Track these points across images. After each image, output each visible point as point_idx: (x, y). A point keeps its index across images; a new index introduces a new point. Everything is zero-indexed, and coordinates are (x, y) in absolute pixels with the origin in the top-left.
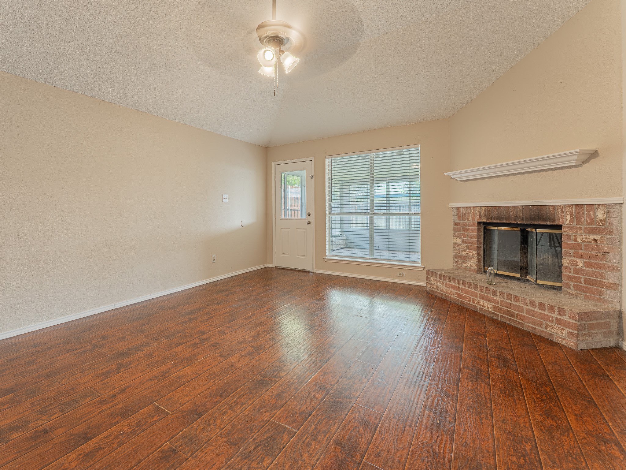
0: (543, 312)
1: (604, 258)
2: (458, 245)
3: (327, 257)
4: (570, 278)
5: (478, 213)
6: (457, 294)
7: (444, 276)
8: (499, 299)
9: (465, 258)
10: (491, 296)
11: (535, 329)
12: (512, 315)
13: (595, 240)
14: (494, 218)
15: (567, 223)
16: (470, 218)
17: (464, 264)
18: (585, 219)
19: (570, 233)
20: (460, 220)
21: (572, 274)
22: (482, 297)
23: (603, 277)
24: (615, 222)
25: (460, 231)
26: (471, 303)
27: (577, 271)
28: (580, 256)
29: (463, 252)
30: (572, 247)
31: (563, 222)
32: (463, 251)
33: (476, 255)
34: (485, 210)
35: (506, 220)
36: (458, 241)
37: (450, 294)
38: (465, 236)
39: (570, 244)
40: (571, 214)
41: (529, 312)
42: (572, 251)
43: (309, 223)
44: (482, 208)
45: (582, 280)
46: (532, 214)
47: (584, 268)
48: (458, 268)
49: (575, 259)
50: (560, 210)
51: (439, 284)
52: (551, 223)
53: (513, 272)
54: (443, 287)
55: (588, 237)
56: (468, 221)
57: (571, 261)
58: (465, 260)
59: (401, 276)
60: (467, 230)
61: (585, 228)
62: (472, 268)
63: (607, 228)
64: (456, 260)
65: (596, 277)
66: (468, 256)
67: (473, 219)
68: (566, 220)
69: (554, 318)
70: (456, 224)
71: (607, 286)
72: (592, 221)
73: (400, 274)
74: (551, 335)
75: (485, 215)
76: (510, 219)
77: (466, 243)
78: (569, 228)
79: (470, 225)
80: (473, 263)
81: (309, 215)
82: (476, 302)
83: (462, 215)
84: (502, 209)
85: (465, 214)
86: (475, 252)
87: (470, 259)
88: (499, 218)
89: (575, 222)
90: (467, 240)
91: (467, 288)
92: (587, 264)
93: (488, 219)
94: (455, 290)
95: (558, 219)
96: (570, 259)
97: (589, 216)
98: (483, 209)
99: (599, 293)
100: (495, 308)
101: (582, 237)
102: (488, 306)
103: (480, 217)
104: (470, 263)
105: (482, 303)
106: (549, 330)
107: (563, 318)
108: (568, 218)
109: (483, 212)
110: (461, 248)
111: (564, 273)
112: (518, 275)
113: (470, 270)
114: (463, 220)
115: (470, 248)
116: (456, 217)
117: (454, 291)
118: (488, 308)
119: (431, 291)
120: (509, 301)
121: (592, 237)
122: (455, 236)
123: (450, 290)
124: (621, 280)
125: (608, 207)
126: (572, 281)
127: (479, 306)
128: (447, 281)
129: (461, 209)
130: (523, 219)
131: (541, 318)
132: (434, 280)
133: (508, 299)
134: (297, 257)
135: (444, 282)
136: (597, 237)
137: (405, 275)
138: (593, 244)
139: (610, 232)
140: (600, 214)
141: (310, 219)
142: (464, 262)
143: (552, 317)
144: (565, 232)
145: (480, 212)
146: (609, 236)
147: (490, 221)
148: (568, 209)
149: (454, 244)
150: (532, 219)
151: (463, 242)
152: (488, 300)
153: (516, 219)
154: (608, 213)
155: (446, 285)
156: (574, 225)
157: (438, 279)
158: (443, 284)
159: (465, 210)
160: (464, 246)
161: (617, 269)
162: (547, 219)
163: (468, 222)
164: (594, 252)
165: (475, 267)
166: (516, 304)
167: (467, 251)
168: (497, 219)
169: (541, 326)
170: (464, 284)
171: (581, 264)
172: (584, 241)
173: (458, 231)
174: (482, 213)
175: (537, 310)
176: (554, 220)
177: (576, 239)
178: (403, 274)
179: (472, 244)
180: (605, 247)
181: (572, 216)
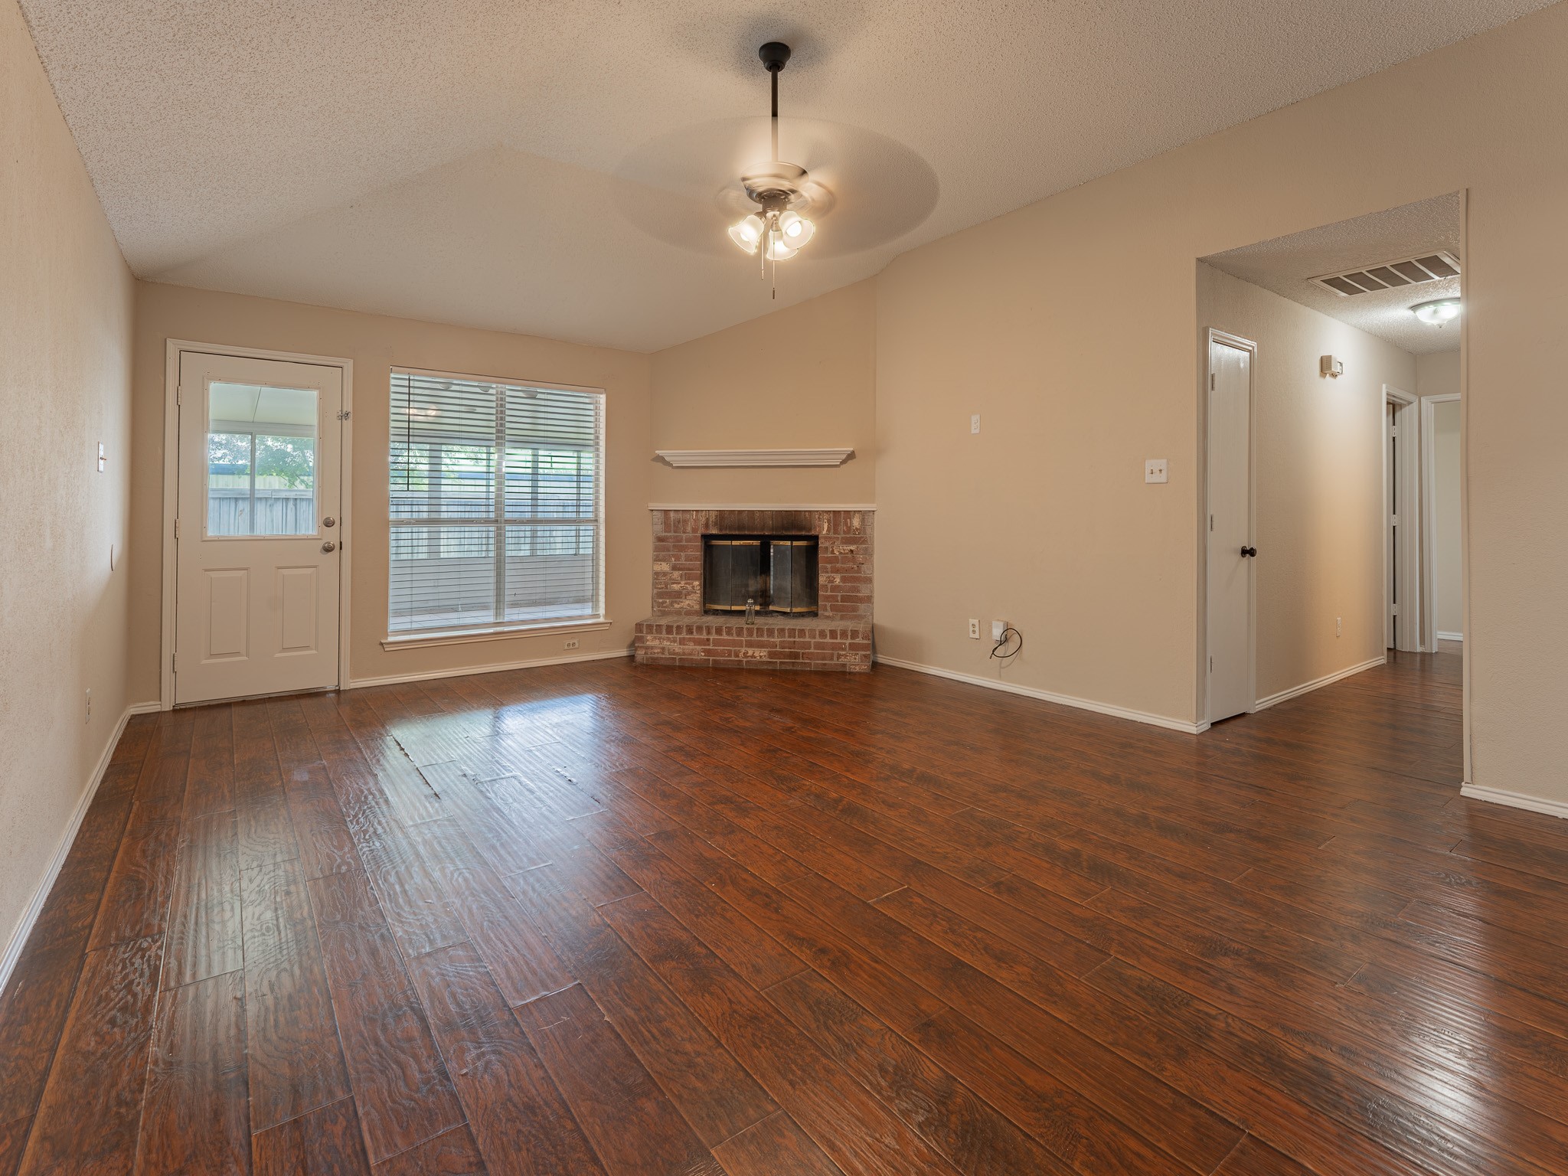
0: (835, 641)
1: (859, 571)
2: (665, 574)
3: (391, 639)
4: (827, 598)
5: (703, 520)
6: (705, 651)
7: (678, 626)
8: (776, 640)
9: (678, 595)
10: (765, 638)
11: (825, 664)
12: (796, 656)
13: (852, 551)
15: (824, 532)
16: (689, 529)
17: (676, 606)
18: (842, 528)
19: (827, 544)
20: (670, 532)
21: (829, 593)
22: (750, 644)
23: (858, 591)
24: (868, 531)
25: (669, 551)
26: (733, 658)
27: (835, 588)
28: (837, 571)
29: (674, 585)
30: (829, 561)
31: (820, 532)
32: (674, 583)
33: (699, 588)
34: (716, 516)
35: (749, 530)
36: (665, 567)
37: (690, 654)
38: (678, 558)
39: (826, 557)
40: (829, 521)
41: (818, 646)
42: (829, 566)
43: (328, 549)
44: (711, 512)
45: (839, 598)
46: (785, 522)
47: (841, 584)
48: (664, 614)
49: (832, 575)
50: (817, 516)
51: (666, 643)
52: (807, 534)
54: (677, 648)
55: (845, 548)
56: (684, 533)
57: (829, 577)
58: (679, 598)
59: (572, 648)
60: (682, 548)
61: (842, 538)
62: (692, 609)
63: (862, 537)
64: (661, 601)
65: (852, 592)
66: (684, 591)
67: (694, 530)
68: (823, 530)
69: (847, 645)
70: (660, 539)
71: (861, 600)
72: (849, 528)
73: (569, 645)
74: (844, 665)
75: (716, 524)
77: (679, 569)
78: (825, 538)
79: (688, 540)
80: (693, 600)
81: (328, 524)
82: (741, 655)
83: (672, 523)
84: (745, 515)
85: (679, 522)
86: (697, 583)
87: (688, 594)
88: (739, 528)
89: (832, 531)
90: (682, 564)
91: (725, 637)
92: (844, 579)
93: (721, 530)
94: (700, 644)
95: (815, 528)
96: (827, 575)
97: (846, 524)
98: (713, 514)
99: (855, 609)
100: (771, 655)
101: (840, 549)
102: (760, 654)
103: (707, 526)
104: (687, 602)
105: (750, 653)
106: (842, 660)
107: (857, 641)
108: (826, 526)
109: (712, 518)
110: (671, 579)
111: (821, 593)
113: (688, 613)
114: (675, 532)
115: (689, 578)
116: (659, 528)
117: (699, 648)
118: (761, 657)
119: (647, 659)
120: (792, 639)
121: (849, 548)
122: (657, 559)
123: (691, 647)
124: (872, 591)
125: (864, 515)
126: (829, 601)
127: (745, 660)
128: (684, 635)
129: (672, 514)
130: (773, 529)
131: (833, 649)
132: (655, 638)
133: (790, 637)
134: (278, 655)
135: (678, 637)
136: (852, 548)
137: (577, 646)
138: (850, 555)
139: (865, 542)
140: (856, 522)
141: (332, 536)
142: (676, 602)
143: (845, 644)
144: (822, 544)
145: (708, 519)
146: (864, 546)
147: (724, 532)
148: (826, 516)
149: (657, 574)
150: (784, 528)
151: (674, 568)
152: (761, 645)
154: (863, 521)
155: (682, 642)
156: (831, 535)
157: (664, 635)
158: (675, 641)
159: (680, 515)
160: (676, 574)
161: (869, 580)
162: (801, 528)
163: (684, 535)
164: (850, 565)
165: (697, 607)
166: (802, 640)
167: (683, 582)
168: (735, 530)
169: (832, 659)
171: (838, 580)
172: (841, 553)
173: (664, 551)
174: (711, 520)
175: (828, 640)
176: (810, 530)
177: (833, 550)
178: (574, 644)
179: (693, 570)
180: (860, 558)
181: (829, 524)
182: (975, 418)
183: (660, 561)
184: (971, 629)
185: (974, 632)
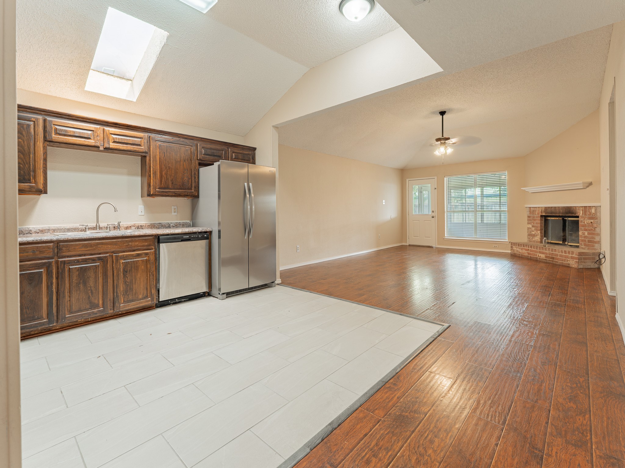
0: (566, 255)
1: (595, 230)
2: (530, 228)
3: (446, 238)
4: (582, 240)
5: (540, 210)
6: (528, 253)
7: (521, 244)
8: (547, 252)
9: (534, 236)
10: (544, 251)
11: (563, 263)
12: (553, 258)
13: (591, 222)
14: (549, 213)
15: (581, 215)
16: (537, 213)
17: (533, 239)
18: (588, 213)
19: (582, 219)
20: (531, 214)
21: (583, 239)
22: (540, 253)
23: (594, 239)
24: (598, 214)
25: (531, 221)
26: (535, 256)
27: (585, 237)
28: (586, 230)
29: (533, 232)
30: (583, 226)
31: (579, 215)
32: (532, 232)
33: (540, 233)
35: (554, 214)
36: (530, 226)
37: (524, 254)
38: (534, 224)
39: (582, 225)
40: (582, 210)
41: (561, 256)
42: (583, 228)
43: (433, 217)
45: (587, 241)
46: (567, 210)
47: (588, 235)
48: (530, 241)
49: (584, 232)
50: (578, 208)
52: (575, 215)
53: (559, 241)
54: (520, 251)
55: (589, 221)
56: (535, 215)
57: (583, 232)
59: (495, 247)
60: (535, 220)
61: (588, 217)
63: (596, 217)
64: (529, 237)
65: (592, 239)
66: (535, 234)
67: (538, 214)
68: (580, 213)
69: (570, 257)
70: (529, 217)
71: (595, 242)
72: (590, 213)
73: (494, 246)
74: (569, 264)
76: (556, 213)
78: (581, 217)
79: (537, 217)
80: (538, 238)
81: (433, 211)
82: (537, 256)
83: (532, 211)
84: (553, 208)
85: (534, 211)
86: (539, 232)
87: (537, 235)
88: (551, 213)
89: (584, 214)
91: (533, 249)
92: (589, 234)
93: (546, 214)
94: (526, 251)
96: (582, 231)
97: (589, 211)
98: (543, 208)
99: (593, 246)
100: (546, 257)
101: (587, 221)
102: (543, 256)
103: (542, 212)
104: (536, 238)
105: (540, 256)
106: (568, 262)
107: (573, 256)
108: (581, 212)
109: (543, 210)
110: (532, 230)
111: (580, 238)
112: (561, 242)
113: (537, 242)
114: (533, 214)
115: (537, 230)
116: (528, 213)
118: (543, 257)
119: (513, 253)
120: (552, 252)
121: (590, 221)
122: (528, 223)
123: (524, 251)
124: (600, 239)
125: (596, 207)
126: (583, 242)
127: (538, 257)
128: (522, 247)
129: (532, 208)
130: (562, 214)
131: (565, 257)
132: (515, 247)
133: (552, 251)
136: (592, 221)
137: (497, 247)
138: (591, 224)
139: (597, 219)
140: (593, 211)
141: (434, 214)
144: (580, 219)
147: (547, 215)
148: (581, 208)
149: (528, 228)
150: (566, 213)
151: (533, 226)
152: (543, 253)
153: (559, 214)
154: (596, 210)
155: (522, 249)
156: (584, 216)
157: (517, 247)
158: (520, 249)
159: (534, 209)
160: (533, 228)
161: (599, 235)
162: (572, 213)
164: (591, 228)
165: (539, 240)
166: (555, 253)
167: (535, 231)
168: (550, 214)
169: (565, 261)
170: (531, 247)
171: (586, 234)
172: (587, 223)
175: (564, 254)
176: (576, 214)
177: (584, 222)
178: (496, 246)
179: (538, 227)
180: (595, 225)
181: (583, 212)
183: (529, 224)
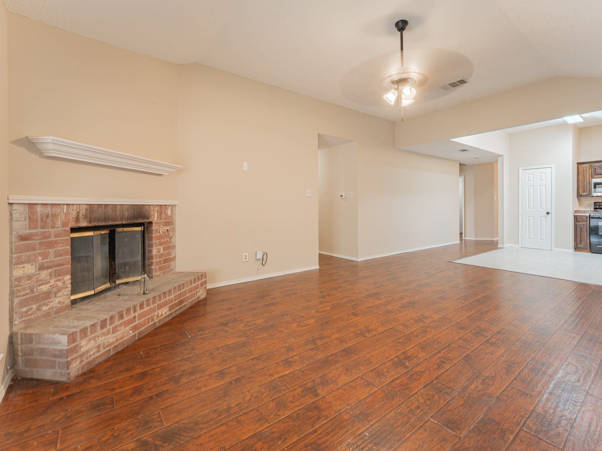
1: (170, 242)
2: (29, 277)
4: (157, 263)
5: (74, 214)
6: (132, 328)
8: (173, 296)
9: (47, 296)
12: (181, 302)
13: (167, 230)
14: (98, 220)
15: (155, 219)
16: (59, 223)
17: (45, 308)
18: (163, 216)
19: (156, 227)
20: (36, 228)
21: (157, 260)
23: (170, 255)
24: (174, 217)
25: (36, 250)
27: (160, 256)
28: (161, 244)
30: (158, 238)
31: (154, 219)
32: (41, 285)
33: (69, 281)
34: (86, 210)
35: (112, 221)
36: (30, 269)
37: (122, 338)
38: (45, 256)
39: (157, 236)
40: (158, 212)
42: (157, 242)
44: (82, 206)
45: (162, 262)
46: (135, 213)
47: (163, 252)
49: (159, 247)
50: (152, 208)
54: (108, 338)
55: (165, 229)
56: (53, 227)
58: (47, 299)
60: (51, 245)
61: (163, 222)
62: (64, 305)
63: (172, 221)
64: (24, 309)
65: (168, 256)
67: (64, 224)
68: (155, 218)
70: (24, 238)
71: (171, 260)
72: (166, 216)
75: (86, 217)
76: (116, 220)
77: (48, 268)
78: (156, 223)
79: (56, 235)
80: (62, 296)
83: (39, 218)
84: (109, 208)
85: (47, 217)
86: (66, 278)
88: (105, 220)
89: (159, 218)
90: (51, 261)
92: (164, 249)
93: (90, 222)
95: (151, 216)
96: (157, 248)
97: (165, 213)
98: (84, 208)
99: (169, 266)
100: (170, 308)
101: (163, 229)
102: (165, 311)
103: (77, 219)
104: (58, 300)
105: (160, 313)
108: (156, 215)
109: (83, 212)
110: (37, 281)
111: (153, 262)
114: (42, 228)
115: (58, 274)
116: (22, 224)
117: (128, 328)
121: (166, 228)
123: (122, 331)
124: (175, 253)
125: (173, 206)
126: (157, 265)
127: (158, 320)
128: (116, 323)
129: (39, 209)
130: (128, 219)
136: (168, 228)
138: (167, 233)
139: (173, 224)
140: (169, 212)
142: (44, 304)
144: (154, 227)
145: (78, 213)
146: (173, 226)
147: (93, 224)
148: (156, 208)
150: (136, 218)
151: (42, 268)
152: (165, 304)
153: (122, 219)
154: (172, 211)
156: (158, 220)
159: (48, 209)
160: (44, 274)
161: (174, 247)
162: (144, 217)
163: (53, 231)
164: (167, 239)
165: (67, 301)
168: (102, 221)
171: (162, 250)
172: (163, 232)
173: (28, 251)
174: (81, 213)
175: (193, 285)
176: (148, 218)
177: (159, 231)
179: (63, 265)
180: (171, 234)
181: (158, 214)
182: (245, 164)
183: (22, 263)
184: (244, 257)
185: (246, 259)
